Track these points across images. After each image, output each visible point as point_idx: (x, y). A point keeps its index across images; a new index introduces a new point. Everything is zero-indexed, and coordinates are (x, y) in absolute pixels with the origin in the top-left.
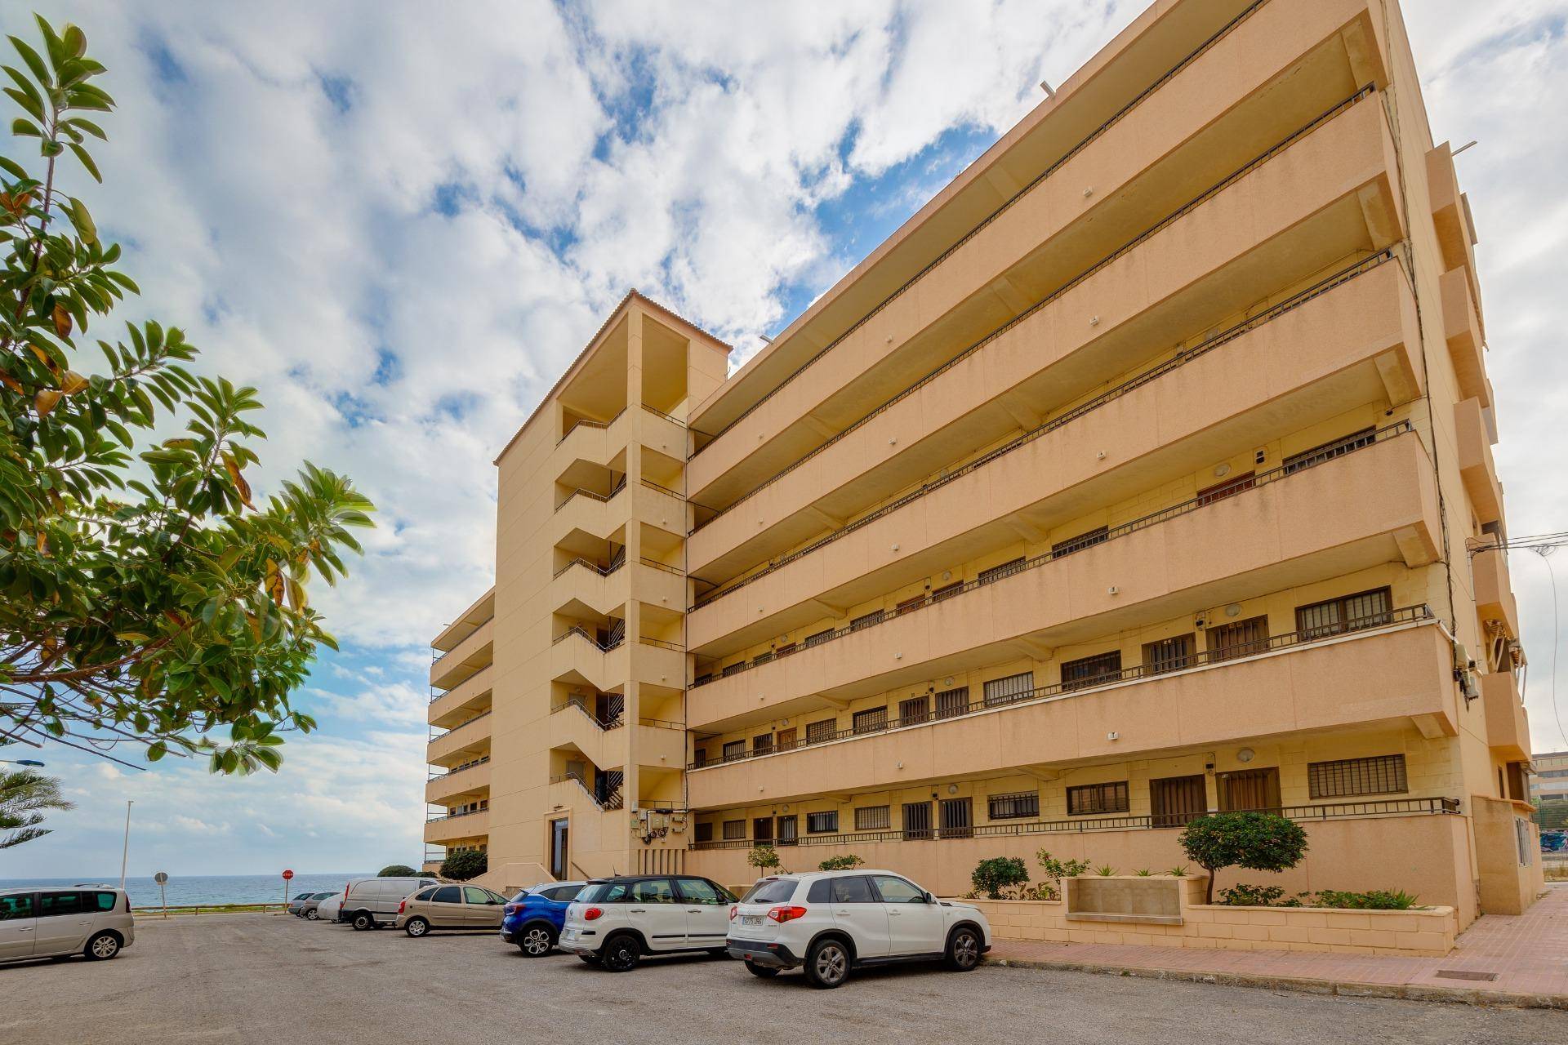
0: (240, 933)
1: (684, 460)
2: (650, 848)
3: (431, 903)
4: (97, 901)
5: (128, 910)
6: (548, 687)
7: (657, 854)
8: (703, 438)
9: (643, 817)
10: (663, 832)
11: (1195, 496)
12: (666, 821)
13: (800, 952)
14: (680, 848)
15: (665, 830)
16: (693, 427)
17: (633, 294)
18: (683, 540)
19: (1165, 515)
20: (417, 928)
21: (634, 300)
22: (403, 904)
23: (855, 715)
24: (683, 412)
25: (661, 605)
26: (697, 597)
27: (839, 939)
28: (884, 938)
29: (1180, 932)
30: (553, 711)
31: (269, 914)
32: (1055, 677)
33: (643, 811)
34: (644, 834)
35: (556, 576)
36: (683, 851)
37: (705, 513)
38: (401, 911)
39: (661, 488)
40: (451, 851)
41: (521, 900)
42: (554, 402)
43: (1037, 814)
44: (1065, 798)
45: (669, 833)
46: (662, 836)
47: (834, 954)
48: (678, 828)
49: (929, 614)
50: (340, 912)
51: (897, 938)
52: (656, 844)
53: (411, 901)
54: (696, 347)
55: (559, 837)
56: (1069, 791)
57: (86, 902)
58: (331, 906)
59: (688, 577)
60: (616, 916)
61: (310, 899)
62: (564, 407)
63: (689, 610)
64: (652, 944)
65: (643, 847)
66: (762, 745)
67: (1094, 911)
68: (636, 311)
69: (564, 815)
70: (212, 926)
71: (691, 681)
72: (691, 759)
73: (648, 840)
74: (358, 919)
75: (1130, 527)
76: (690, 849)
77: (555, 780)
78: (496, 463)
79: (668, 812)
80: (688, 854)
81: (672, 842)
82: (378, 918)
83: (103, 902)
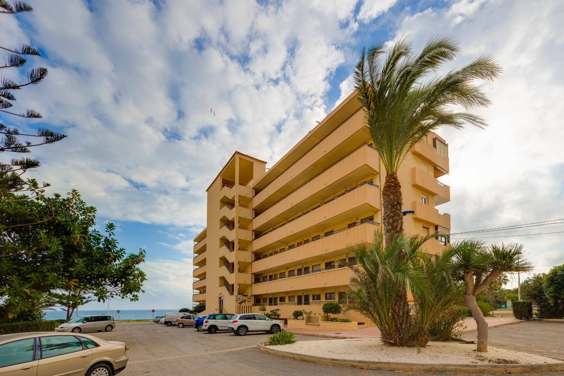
0: (139, 327)
1: (252, 198)
2: (241, 305)
3: (184, 319)
4: (107, 318)
5: (114, 320)
6: (219, 260)
7: (243, 307)
8: (257, 191)
9: (239, 297)
10: (245, 301)
11: (347, 226)
12: (245, 298)
13: (236, 329)
14: (250, 305)
15: (245, 300)
16: (254, 188)
17: (236, 152)
18: (252, 220)
19: (343, 229)
20: (181, 326)
21: (237, 154)
22: (177, 320)
23: (289, 272)
24: (252, 184)
25: (245, 239)
26: (255, 236)
27: (245, 327)
28: (256, 327)
29: (318, 327)
30: (220, 267)
31: (149, 322)
32: (324, 267)
33: (239, 295)
34: (239, 302)
35: (220, 228)
36: (251, 306)
37: (258, 212)
38: (177, 321)
39: (246, 206)
40: (200, 304)
41: (198, 319)
42: (220, 177)
43: (320, 299)
44: (325, 296)
45: (247, 301)
46: (245, 302)
47: (243, 329)
48: (249, 300)
49: (312, 244)
50: (165, 322)
51: (257, 327)
52: (243, 304)
53: (179, 319)
54: (256, 164)
55: (221, 301)
56: (326, 294)
57: (105, 318)
58: (163, 320)
59: (253, 231)
60: (212, 322)
61: (158, 318)
62: (223, 178)
63: (253, 240)
64: (219, 328)
65: (239, 305)
66: (271, 278)
67: (311, 322)
68: (237, 157)
69: (222, 296)
70: (132, 325)
71: (253, 259)
72: (253, 281)
73: (240, 303)
74: (168, 323)
75: (340, 231)
76: (253, 306)
77: (220, 286)
78: (207, 191)
79: (246, 296)
80: (252, 307)
81: (247, 304)
82: (173, 323)
83: (108, 318)
